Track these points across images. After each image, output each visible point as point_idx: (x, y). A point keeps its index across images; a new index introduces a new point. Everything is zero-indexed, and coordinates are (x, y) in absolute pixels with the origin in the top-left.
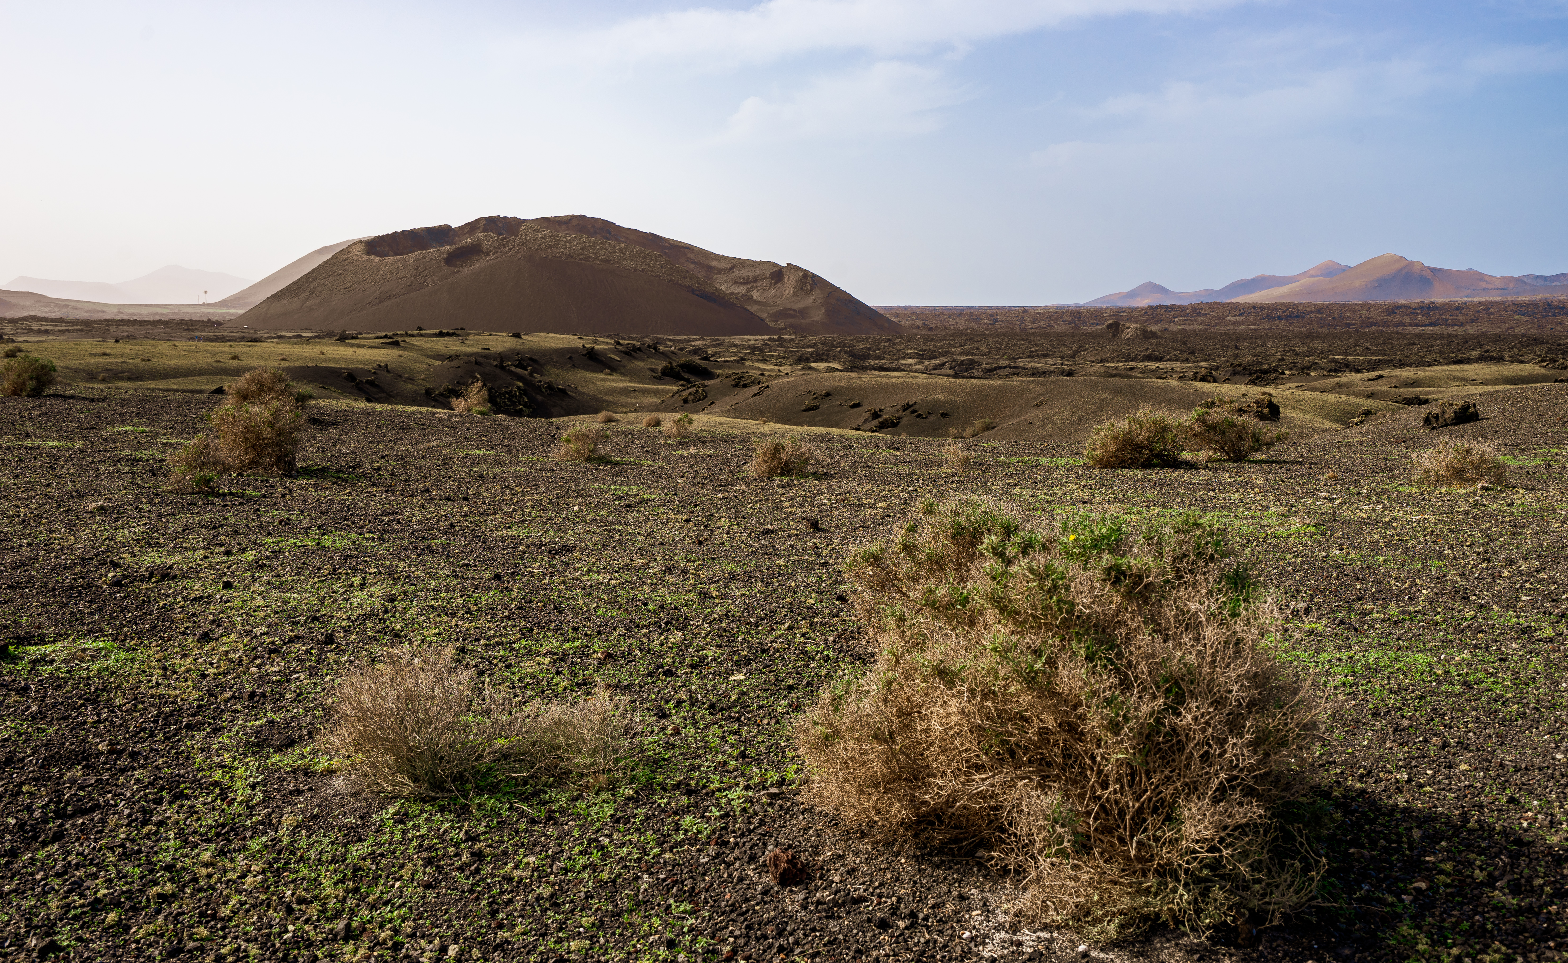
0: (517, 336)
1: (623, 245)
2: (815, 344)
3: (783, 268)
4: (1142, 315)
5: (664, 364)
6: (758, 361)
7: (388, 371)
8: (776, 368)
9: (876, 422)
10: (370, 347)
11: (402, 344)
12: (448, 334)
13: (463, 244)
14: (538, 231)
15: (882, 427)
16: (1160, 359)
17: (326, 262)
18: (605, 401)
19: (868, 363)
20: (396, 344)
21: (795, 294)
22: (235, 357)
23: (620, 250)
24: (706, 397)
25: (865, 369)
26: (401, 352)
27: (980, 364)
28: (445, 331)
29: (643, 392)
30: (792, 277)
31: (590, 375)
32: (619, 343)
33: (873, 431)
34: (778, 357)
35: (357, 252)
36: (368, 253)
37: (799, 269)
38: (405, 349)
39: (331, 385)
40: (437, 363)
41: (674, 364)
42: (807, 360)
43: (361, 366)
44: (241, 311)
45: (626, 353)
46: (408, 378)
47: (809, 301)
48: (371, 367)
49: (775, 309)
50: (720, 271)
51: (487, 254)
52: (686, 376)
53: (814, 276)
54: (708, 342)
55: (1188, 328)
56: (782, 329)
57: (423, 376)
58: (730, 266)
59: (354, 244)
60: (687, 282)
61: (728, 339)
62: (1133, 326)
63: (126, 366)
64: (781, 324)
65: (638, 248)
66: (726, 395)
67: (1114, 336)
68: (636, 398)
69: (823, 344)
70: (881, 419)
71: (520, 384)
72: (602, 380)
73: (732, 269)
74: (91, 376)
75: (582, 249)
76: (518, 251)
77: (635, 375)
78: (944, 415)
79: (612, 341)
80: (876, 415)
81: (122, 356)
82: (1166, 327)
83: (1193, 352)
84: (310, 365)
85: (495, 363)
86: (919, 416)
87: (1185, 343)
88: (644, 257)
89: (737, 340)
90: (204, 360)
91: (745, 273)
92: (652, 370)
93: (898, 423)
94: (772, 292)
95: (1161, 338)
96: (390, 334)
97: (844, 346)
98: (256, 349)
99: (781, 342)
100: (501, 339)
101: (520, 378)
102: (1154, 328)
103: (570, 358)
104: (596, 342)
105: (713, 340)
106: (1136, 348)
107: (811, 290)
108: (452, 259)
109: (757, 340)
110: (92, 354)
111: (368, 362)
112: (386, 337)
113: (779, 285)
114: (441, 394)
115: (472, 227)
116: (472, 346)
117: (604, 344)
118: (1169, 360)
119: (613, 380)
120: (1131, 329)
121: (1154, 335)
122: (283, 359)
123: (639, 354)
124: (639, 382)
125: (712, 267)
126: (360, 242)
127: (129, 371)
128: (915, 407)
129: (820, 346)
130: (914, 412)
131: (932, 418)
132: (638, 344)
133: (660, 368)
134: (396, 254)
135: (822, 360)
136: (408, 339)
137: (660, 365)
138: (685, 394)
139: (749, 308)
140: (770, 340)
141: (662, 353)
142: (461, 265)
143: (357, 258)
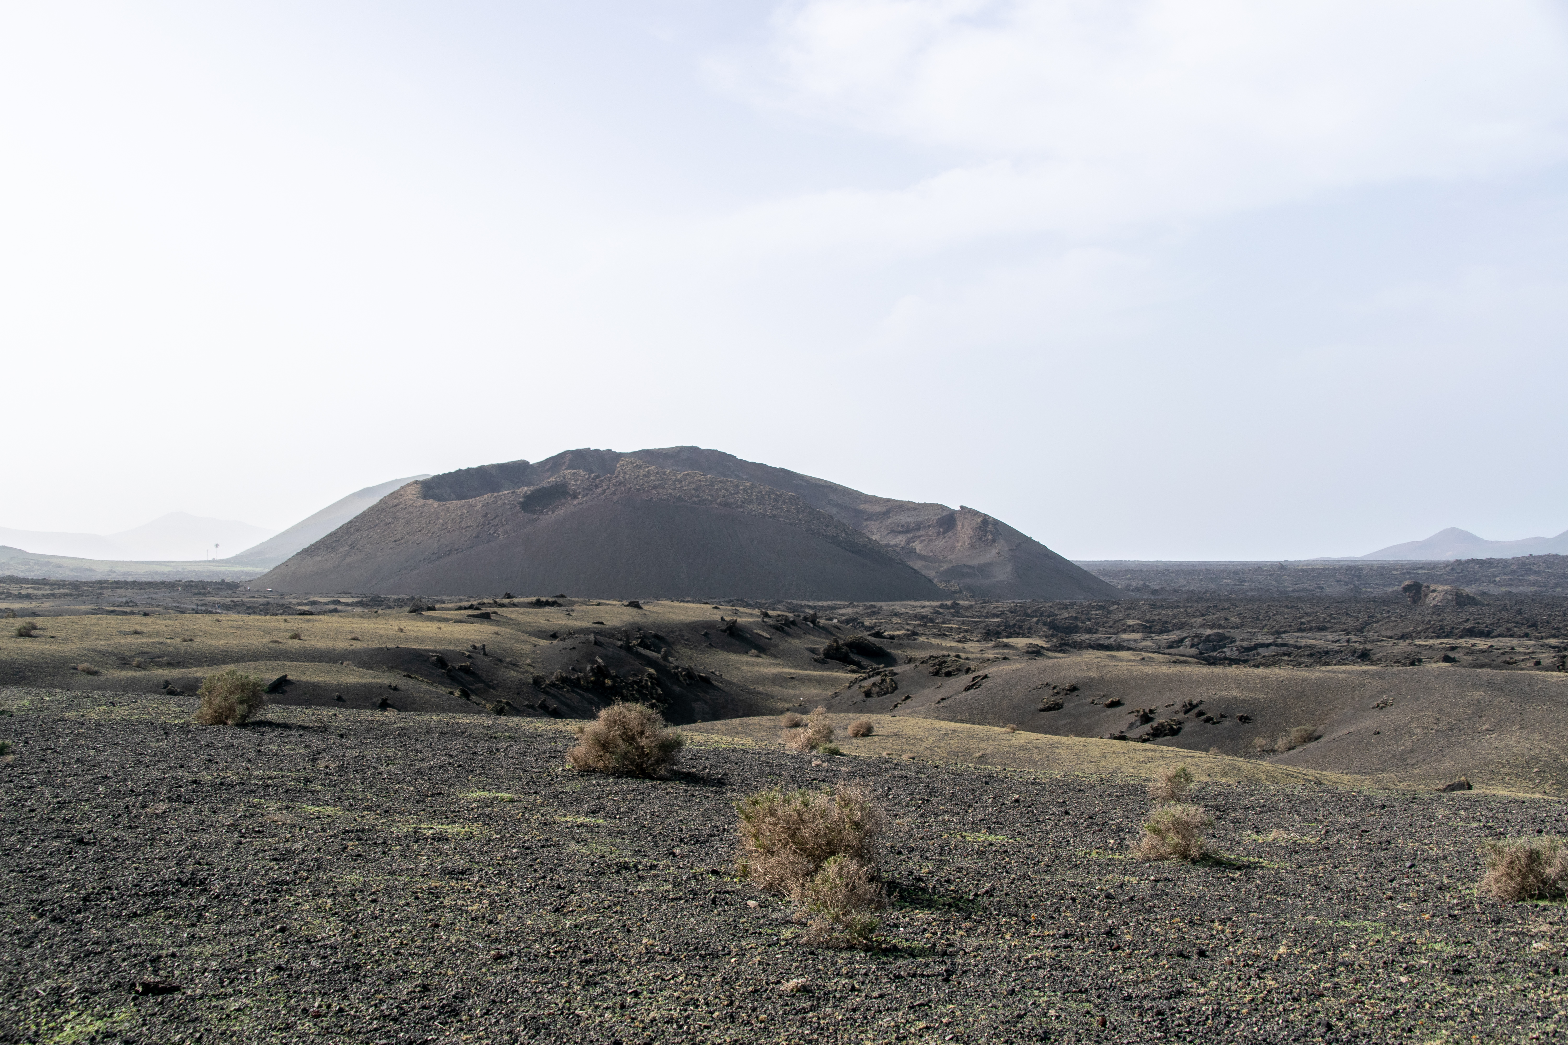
0: (636, 605)
1: (748, 484)
2: (1003, 613)
3: (954, 512)
4: (1448, 573)
5: (828, 642)
6: (934, 635)
7: (485, 654)
8: (960, 645)
9: (1147, 728)
10: (457, 621)
11: (493, 617)
12: (547, 604)
13: (544, 484)
14: (639, 467)
15: (1157, 734)
16: (1487, 635)
17: (372, 509)
18: (759, 693)
19: (1077, 637)
20: (486, 617)
21: (972, 546)
22: (296, 636)
23: (745, 490)
24: (896, 688)
25: (1080, 646)
26: (496, 629)
27: (1233, 641)
28: (543, 599)
29: (803, 680)
30: (966, 524)
31: (733, 657)
32: (766, 615)
33: (1144, 741)
34: (959, 630)
35: (412, 495)
36: (426, 496)
37: (976, 513)
38: (497, 623)
39: (416, 672)
40: (543, 643)
41: (841, 642)
42: (998, 635)
43: (451, 648)
44: (267, 570)
45: (777, 628)
46: (511, 663)
47: (991, 555)
48: (464, 648)
49: (945, 566)
50: (872, 517)
51: (575, 496)
52: (856, 658)
53: (996, 523)
54: (860, 610)
55: (1515, 590)
56: (955, 592)
57: (528, 661)
58: (884, 509)
59: (408, 485)
60: (831, 532)
61: (886, 606)
62: (1440, 588)
63: (164, 648)
64: (954, 585)
65: (768, 488)
66: (923, 687)
67: (1415, 601)
68: (794, 688)
69: (1013, 612)
70: (1155, 724)
71: (652, 671)
72: (748, 664)
73: (887, 514)
74: (124, 662)
75: (696, 490)
76: (614, 493)
77: (790, 657)
78: (1244, 719)
79: (757, 612)
80: (1146, 718)
81: (157, 634)
82: (1485, 589)
83: (1534, 625)
84: (390, 646)
85: (620, 643)
86: (1208, 720)
87: (1519, 612)
88: (776, 500)
89: (898, 606)
90: (257, 641)
91: (903, 518)
92: (812, 651)
93: (1179, 729)
94: (941, 543)
95: (1483, 605)
96: (475, 603)
97: (1042, 615)
98: (320, 625)
99: (957, 609)
100: (615, 609)
101: (651, 663)
102: (1470, 590)
103: (706, 634)
104: (736, 613)
105: (867, 607)
106: (1450, 619)
107: (993, 541)
108: (529, 503)
109: (925, 607)
110: (121, 632)
111: (459, 641)
112: (471, 607)
113: (950, 534)
114: (553, 685)
115: (555, 462)
116: (580, 619)
117: (747, 617)
118: (1500, 635)
119: (763, 664)
120: (1437, 594)
121: (1470, 600)
122: (354, 639)
123: (793, 630)
124: (796, 667)
125: (860, 511)
126: (416, 482)
127: (169, 654)
128: (1201, 708)
129: (1009, 615)
130: (1200, 714)
131: (1227, 723)
132: (791, 616)
133: (822, 648)
134: (459, 498)
135: (1017, 635)
136: (500, 610)
137: (822, 644)
138: (867, 684)
139: (911, 564)
140: (941, 606)
141: (823, 628)
142: (541, 512)
143: (411, 502)
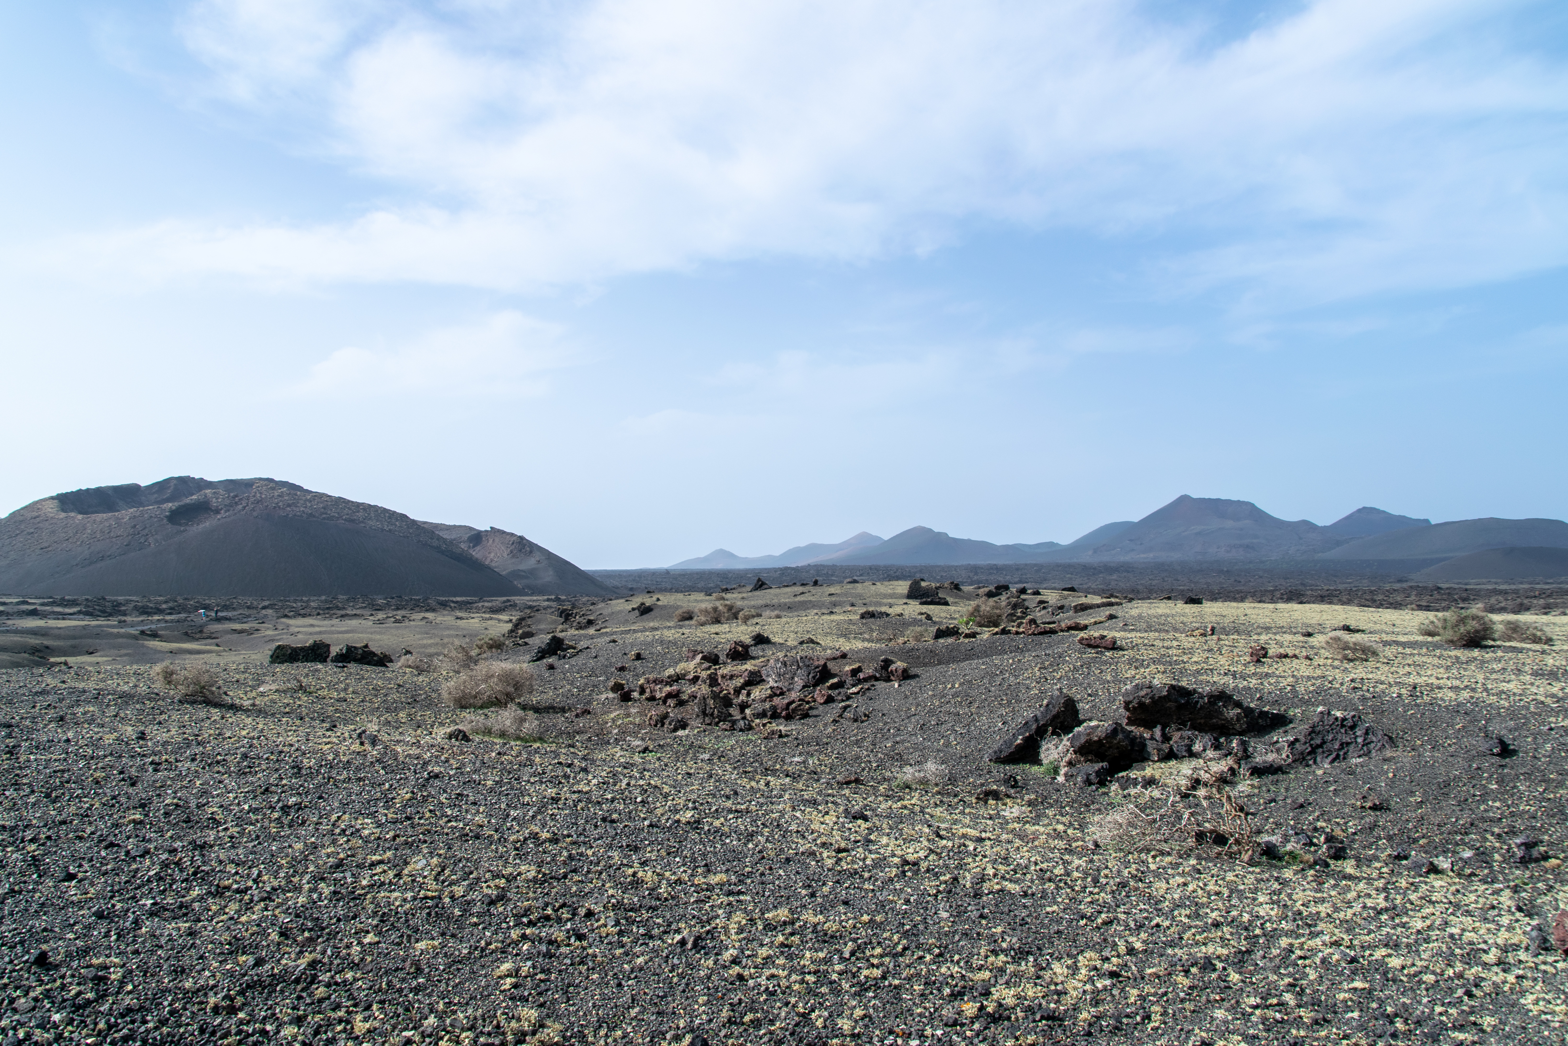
3: (483, 532)
13: (176, 502)
14: (273, 489)
21: (510, 556)
30: (497, 541)
35: (51, 509)
36: (64, 509)
37: (508, 533)
47: (531, 563)
51: (217, 511)
59: (45, 500)
76: (253, 510)
108: (175, 517)
113: (479, 547)
126: (52, 498)
134: (102, 512)
142: (187, 524)
143: (51, 515)
